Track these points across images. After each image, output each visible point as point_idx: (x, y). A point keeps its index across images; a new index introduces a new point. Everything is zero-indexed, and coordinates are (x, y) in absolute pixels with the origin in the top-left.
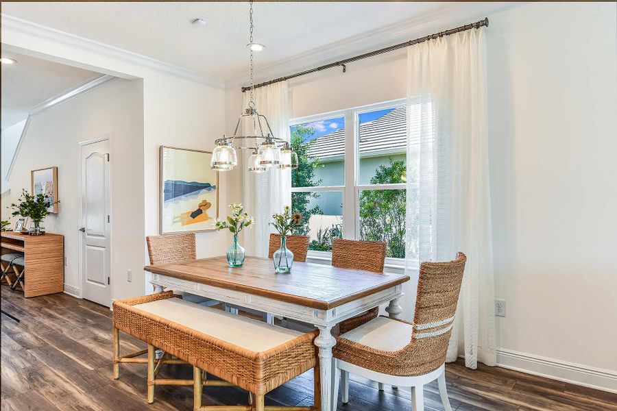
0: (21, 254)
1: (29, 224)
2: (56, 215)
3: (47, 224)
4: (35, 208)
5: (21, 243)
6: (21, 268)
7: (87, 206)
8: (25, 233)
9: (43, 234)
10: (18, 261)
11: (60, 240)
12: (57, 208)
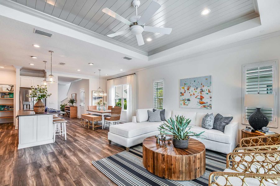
0: (69, 110)
1: (71, 104)
2: (76, 103)
3: (74, 104)
4: (72, 101)
5: (69, 108)
6: (69, 113)
7: (81, 101)
8: (70, 106)
9: (73, 106)
10: (69, 111)
11: (76, 107)
12: (76, 101)
